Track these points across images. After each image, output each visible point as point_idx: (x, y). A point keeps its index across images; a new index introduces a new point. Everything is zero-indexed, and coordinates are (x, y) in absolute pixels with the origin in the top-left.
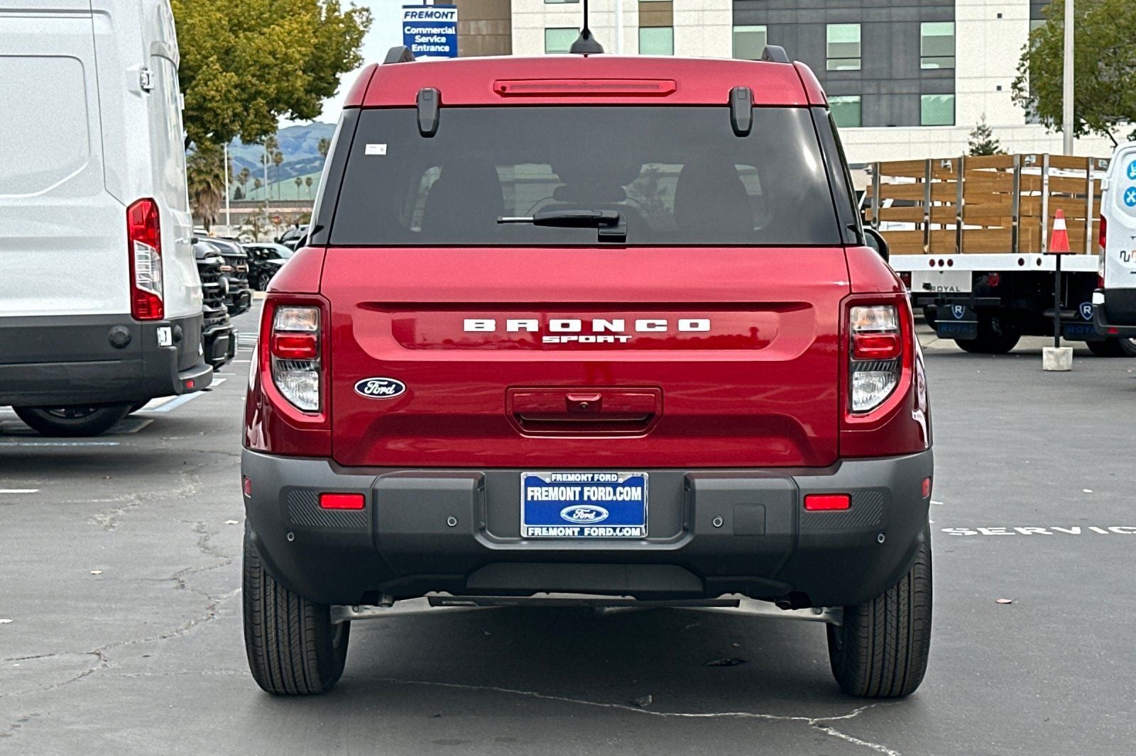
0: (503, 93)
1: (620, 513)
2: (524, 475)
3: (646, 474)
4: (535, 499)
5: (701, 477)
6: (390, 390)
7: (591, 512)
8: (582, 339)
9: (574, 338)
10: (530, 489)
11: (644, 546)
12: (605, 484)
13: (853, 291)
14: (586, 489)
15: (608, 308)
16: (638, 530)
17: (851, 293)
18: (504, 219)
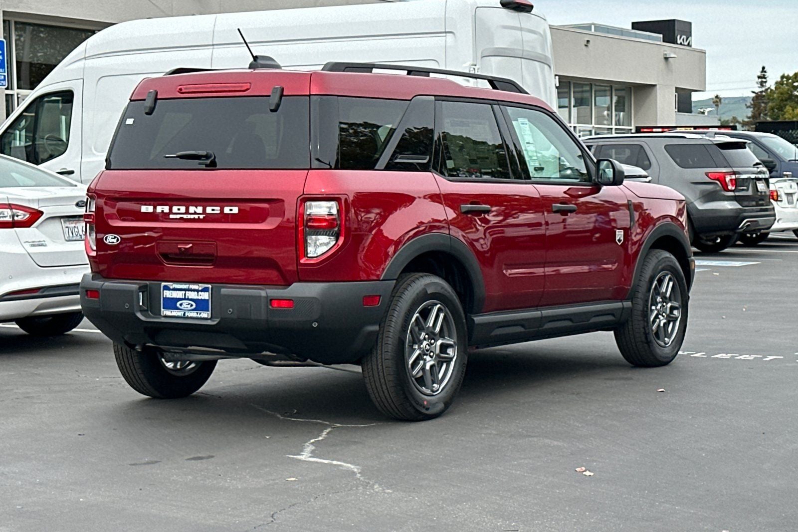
0: (180, 91)
1: (200, 305)
2: (163, 284)
3: (210, 286)
4: (167, 297)
5: (224, 287)
6: (115, 240)
7: (189, 304)
8: (185, 216)
9: (182, 216)
10: (165, 291)
11: (209, 322)
12: (194, 290)
13: (305, 193)
14: (187, 292)
15: (196, 201)
16: (207, 314)
17: (303, 194)
18: (167, 156)
